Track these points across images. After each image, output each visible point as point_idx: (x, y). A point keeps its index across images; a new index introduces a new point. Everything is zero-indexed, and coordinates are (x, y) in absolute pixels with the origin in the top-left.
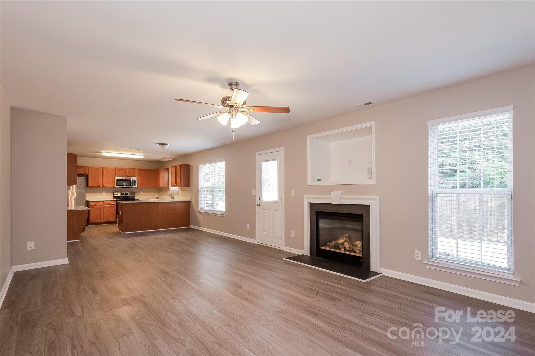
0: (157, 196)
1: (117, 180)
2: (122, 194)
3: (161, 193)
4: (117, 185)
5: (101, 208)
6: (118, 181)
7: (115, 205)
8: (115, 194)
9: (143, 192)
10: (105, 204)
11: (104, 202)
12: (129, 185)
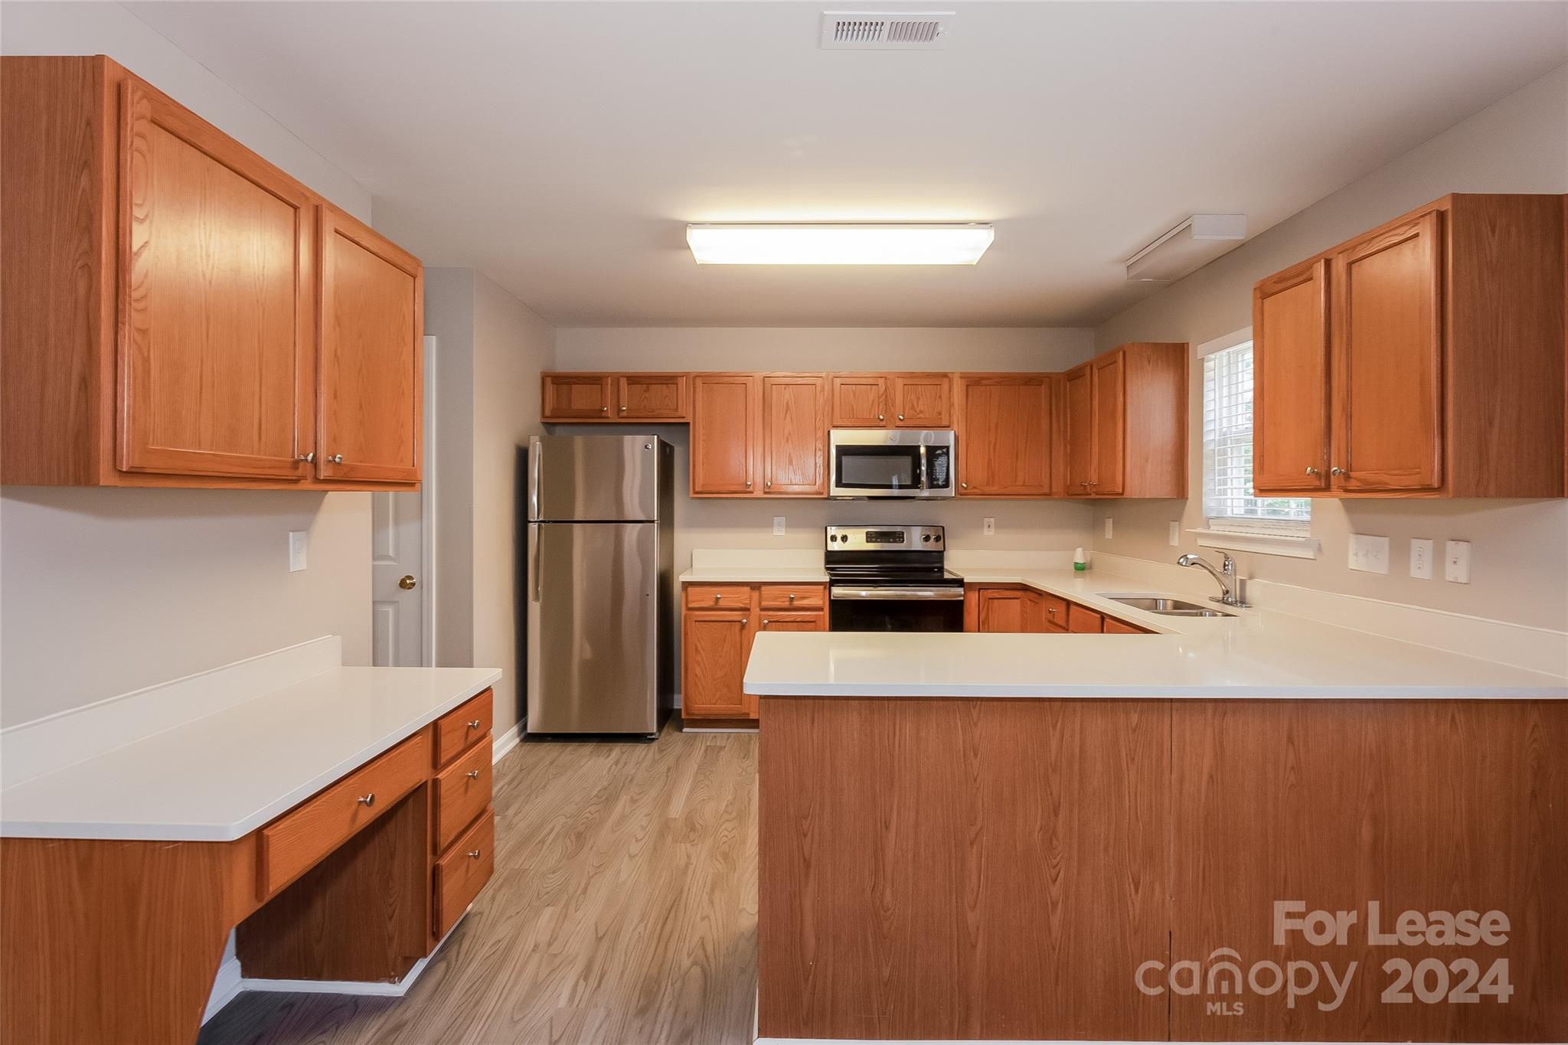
0: (1079, 550)
1: (838, 448)
2: (870, 537)
3: (1109, 534)
4: (839, 484)
5: (743, 626)
6: (845, 459)
7: (821, 609)
8: (834, 538)
9: (992, 529)
10: (765, 604)
11: (763, 588)
12: (909, 483)
